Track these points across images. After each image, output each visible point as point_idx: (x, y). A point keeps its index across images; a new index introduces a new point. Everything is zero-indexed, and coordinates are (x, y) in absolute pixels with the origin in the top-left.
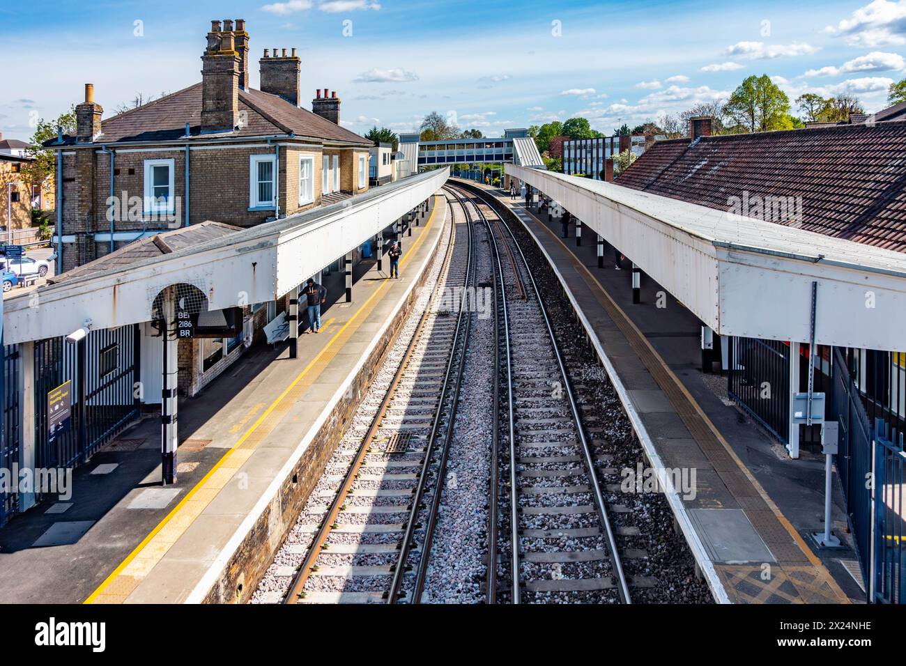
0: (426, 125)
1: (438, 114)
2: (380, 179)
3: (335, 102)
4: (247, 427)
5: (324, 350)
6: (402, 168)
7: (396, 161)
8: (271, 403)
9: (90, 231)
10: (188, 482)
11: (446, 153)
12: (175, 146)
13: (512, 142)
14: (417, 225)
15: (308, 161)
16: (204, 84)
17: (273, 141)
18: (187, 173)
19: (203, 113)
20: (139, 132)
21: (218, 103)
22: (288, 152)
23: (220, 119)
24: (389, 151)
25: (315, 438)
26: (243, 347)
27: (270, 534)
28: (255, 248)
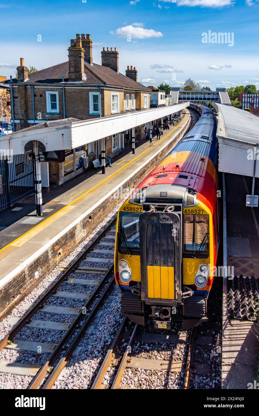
0: (186, 84)
1: (192, 79)
2: (159, 105)
3: (135, 72)
4: (76, 198)
6: (170, 102)
7: (168, 98)
8: (89, 189)
9: (25, 119)
10: (47, 215)
11: (195, 96)
12: (58, 86)
13: (219, 93)
14: (173, 125)
15: (116, 96)
16: (69, 61)
17: (98, 87)
18: (64, 98)
19: (69, 73)
20: (43, 79)
21: (75, 69)
22: (105, 91)
23: (76, 76)
24: (164, 94)
25: (102, 203)
26: (84, 168)
27: (76, 236)
28: (62, 128)
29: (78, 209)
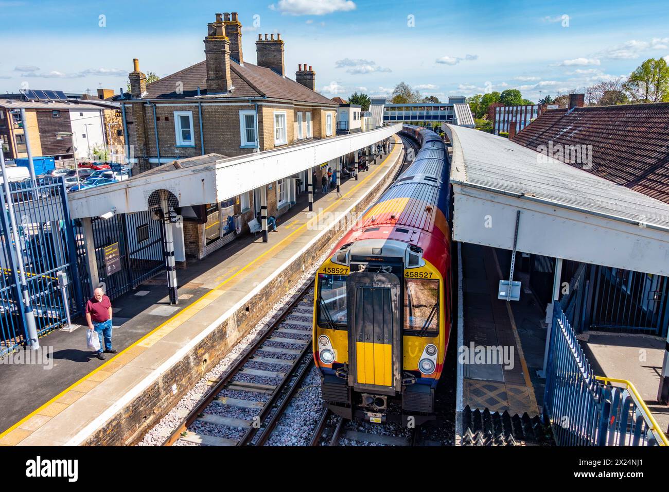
0: (397, 92)
1: (406, 84)
2: (351, 130)
3: (311, 74)
4: (226, 278)
5: (286, 239)
6: (369, 123)
7: (365, 118)
8: (244, 266)
9: (146, 156)
10: (184, 304)
11: (411, 113)
12: (192, 102)
13: (453, 107)
14: (375, 163)
15: (282, 116)
16: (207, 60)
17: (253, 101)
18: (201, 122)
19: (208, 80)
20: (169, 92)
21: (217, 74)
22: (264, 109)
23: (219, 85)
24: (359, 110)
25: (264, 289)
26: (235, 233)
27: (227, 336)
28: (202, 170)
29: (230, 295)
